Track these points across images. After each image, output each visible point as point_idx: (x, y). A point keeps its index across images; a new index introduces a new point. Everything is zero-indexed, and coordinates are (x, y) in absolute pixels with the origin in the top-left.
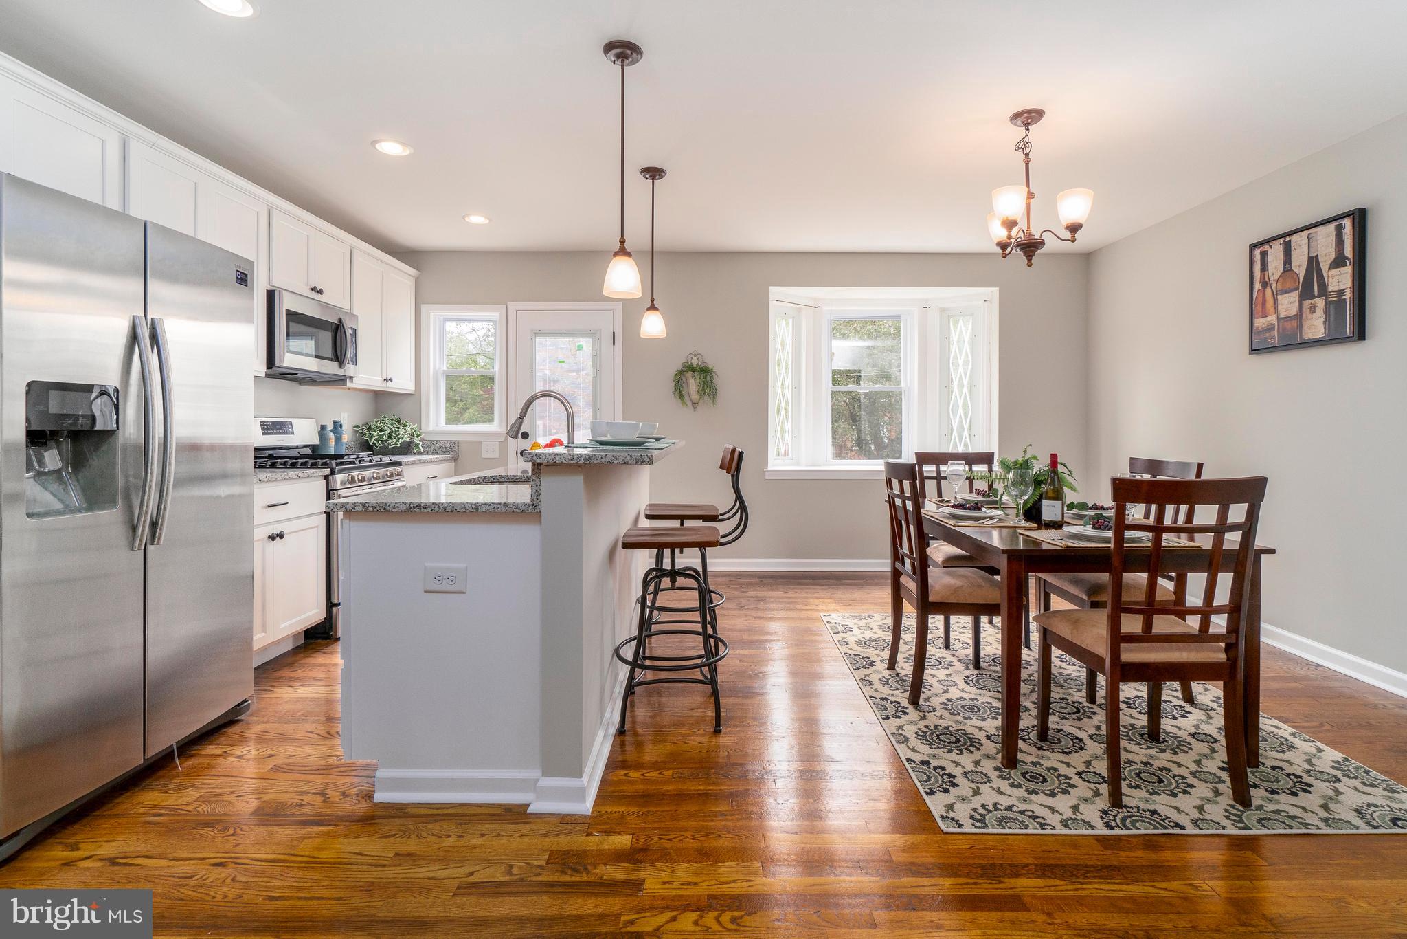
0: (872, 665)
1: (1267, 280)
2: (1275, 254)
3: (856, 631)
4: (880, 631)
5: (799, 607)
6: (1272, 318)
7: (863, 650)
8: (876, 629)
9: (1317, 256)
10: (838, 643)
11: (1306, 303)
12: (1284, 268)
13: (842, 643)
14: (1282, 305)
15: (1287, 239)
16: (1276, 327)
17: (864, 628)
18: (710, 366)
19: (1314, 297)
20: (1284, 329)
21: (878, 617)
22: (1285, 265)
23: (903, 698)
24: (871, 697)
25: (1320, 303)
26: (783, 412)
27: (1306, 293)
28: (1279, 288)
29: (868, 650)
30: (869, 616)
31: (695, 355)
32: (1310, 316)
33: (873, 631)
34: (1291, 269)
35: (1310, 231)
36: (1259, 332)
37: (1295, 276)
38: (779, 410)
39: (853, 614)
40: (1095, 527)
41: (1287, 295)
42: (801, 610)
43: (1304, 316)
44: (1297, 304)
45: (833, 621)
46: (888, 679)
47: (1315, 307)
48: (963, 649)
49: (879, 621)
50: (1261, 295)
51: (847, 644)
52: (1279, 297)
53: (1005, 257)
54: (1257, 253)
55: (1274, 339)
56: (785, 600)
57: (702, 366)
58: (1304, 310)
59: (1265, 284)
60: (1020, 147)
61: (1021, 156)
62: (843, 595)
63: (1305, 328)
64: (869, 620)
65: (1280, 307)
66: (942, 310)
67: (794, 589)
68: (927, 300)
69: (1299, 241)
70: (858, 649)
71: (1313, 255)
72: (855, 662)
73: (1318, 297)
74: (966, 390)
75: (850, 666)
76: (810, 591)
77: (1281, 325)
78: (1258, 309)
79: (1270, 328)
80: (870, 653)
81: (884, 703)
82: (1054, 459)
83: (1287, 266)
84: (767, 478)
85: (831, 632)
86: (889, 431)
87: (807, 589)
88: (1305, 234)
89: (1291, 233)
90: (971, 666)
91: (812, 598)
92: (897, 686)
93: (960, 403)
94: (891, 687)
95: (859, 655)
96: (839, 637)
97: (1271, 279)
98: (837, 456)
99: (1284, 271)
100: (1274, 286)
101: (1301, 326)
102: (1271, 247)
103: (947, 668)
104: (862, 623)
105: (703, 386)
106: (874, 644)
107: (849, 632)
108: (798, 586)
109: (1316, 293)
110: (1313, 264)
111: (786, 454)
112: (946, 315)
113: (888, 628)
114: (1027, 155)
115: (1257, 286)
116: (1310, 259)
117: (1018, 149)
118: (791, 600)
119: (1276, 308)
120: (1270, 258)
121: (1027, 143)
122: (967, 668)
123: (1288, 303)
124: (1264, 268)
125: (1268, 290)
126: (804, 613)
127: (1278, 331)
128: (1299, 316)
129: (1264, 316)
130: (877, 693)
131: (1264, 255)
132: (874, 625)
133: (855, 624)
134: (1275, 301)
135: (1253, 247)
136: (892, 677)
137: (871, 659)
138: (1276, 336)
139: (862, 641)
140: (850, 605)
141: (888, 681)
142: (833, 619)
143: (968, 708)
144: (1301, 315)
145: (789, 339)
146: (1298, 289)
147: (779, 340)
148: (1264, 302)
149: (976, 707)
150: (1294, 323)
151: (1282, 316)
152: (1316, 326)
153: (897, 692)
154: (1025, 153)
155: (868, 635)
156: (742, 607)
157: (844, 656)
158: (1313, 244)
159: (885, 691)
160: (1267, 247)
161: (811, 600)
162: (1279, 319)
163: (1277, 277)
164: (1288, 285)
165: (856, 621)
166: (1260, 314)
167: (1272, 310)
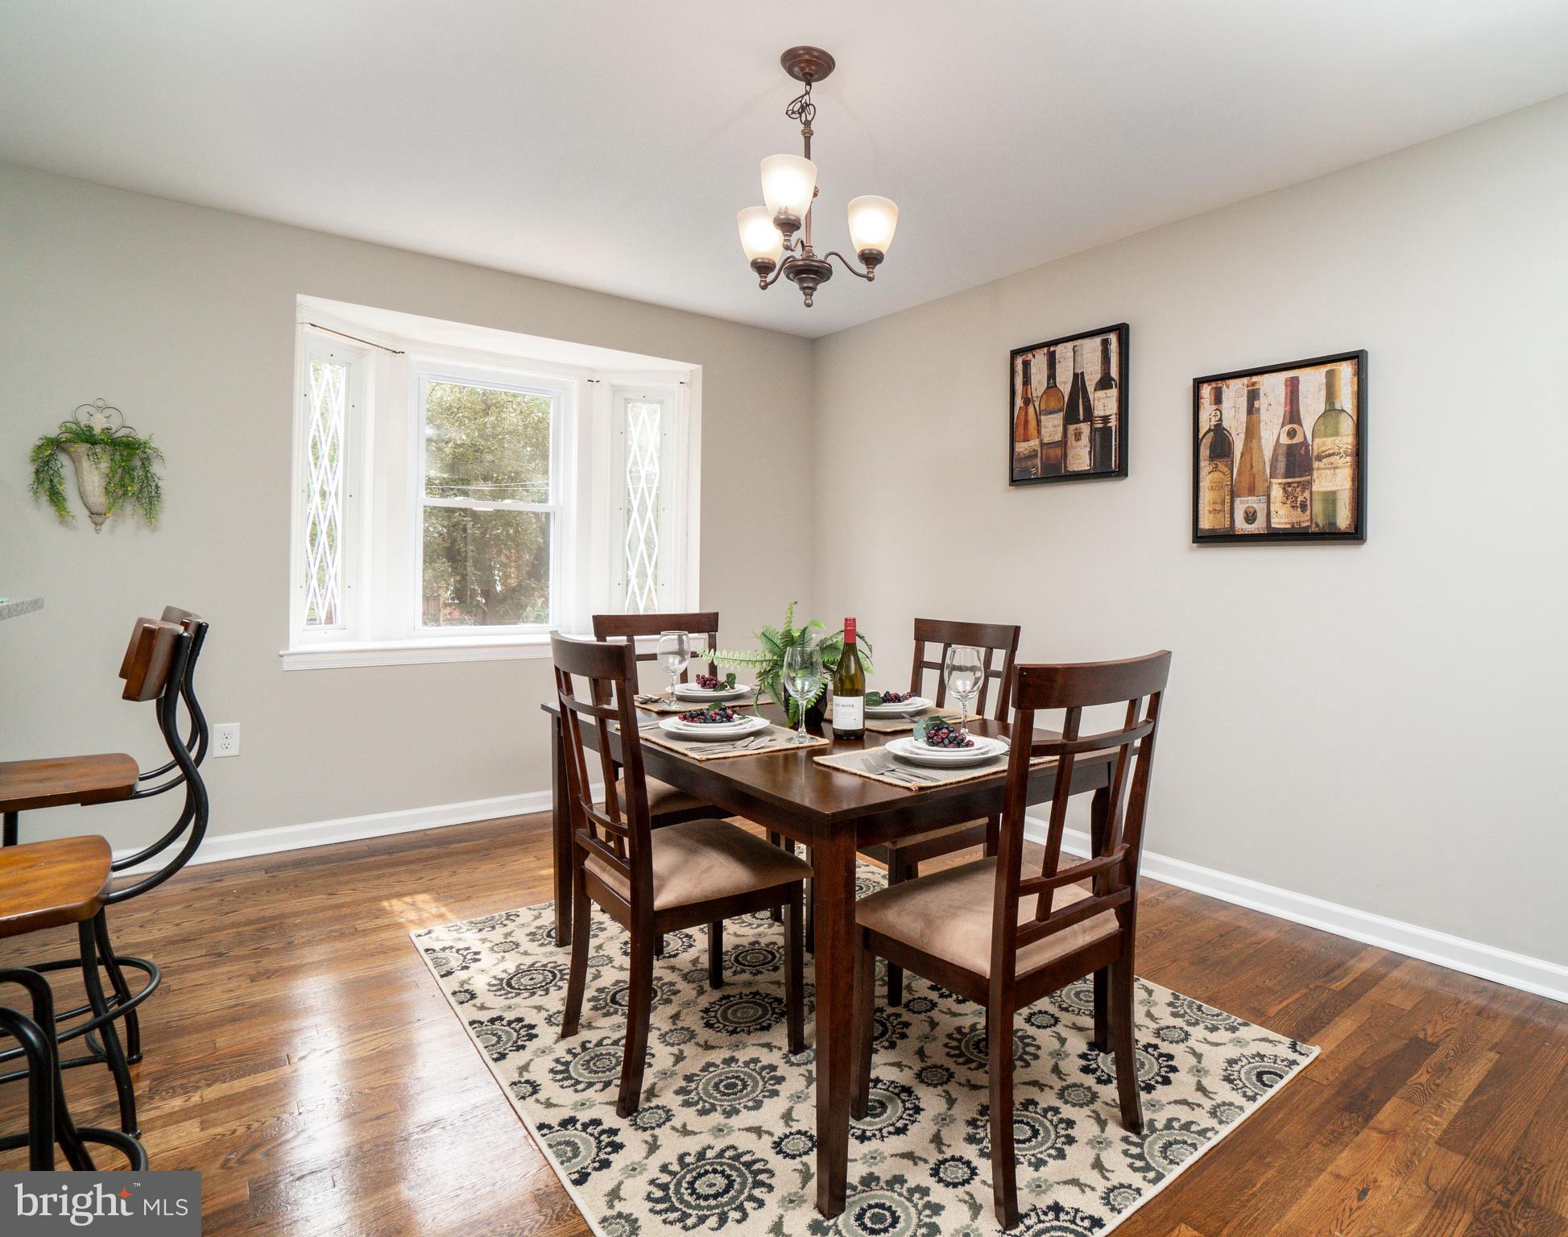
0: (532, 1037)
1: (1029, 396)
2: (1039, 362)
3: (488, 959)
4: (533, 947)
5: (361, 925)
6: (1034, 443)
7: (507, 1002)
8: (526, 945)
9: (1082, 373)
10: (452, 1000)
11: (1071, 428)
12: (1048, 384)
13: (463, 997)
14: (1045, 427)
15: (1052, 349)
16: (1039, 454)
17: (503, 947)
18: (141, 435)
19: (1079, 422)
20: (1048, 458)
21: (525, 915)
22: (1049, 380)
23: (602, 1106)
24: (541, 1127)
25: (1085, 428)
26: (323, 539)
27: (1071, 418)
28: (1043, 407)
29: (518, 1000)
30: (508, 916)
31: (101, 409)
32: (1075, 443)
33: (521, 949)
34: (1055, 386)
35: (1076, 343)
36: (1021, 460)
37: (1060, 395)
38: (313, 537)
39: (479, 919)
40: (932, 741)
41: (1051, 416)
42: (366, 932)
43: (1069, 443)
44: (1061, 428)
45: (437, 946)
46: (567, 1064)
47: (1080, 434)
48: (685, 951)
49: (529, 925)
50: (1023, 414)
51: (473, 996)
52: (1043, 418)
53: (764, 288)
54: (1019, 361)
55: (1037, 469)
56: (330, 913)
57: (120, 434)
58: (1069, 435)
59: (1027, 401)
60: (795, 109)
61: (797, 126)
62: (454, 880)
63: (1070, 457)
64: (511, 926)
65: (1043, 431)
66: (616, 390)
67: (348, 882)
68: (593, 370)
69: (1064, 352)
70: (497, 1004)
71: (1079, 371)
72: (495, 1039)
73: (1084, 421)
74: (650, 515)
75: (485, 1053)
76: (384, 881)
77: (1044, 452)
78: (1020, 431)
79: (1032, 455)
80: (523, 1007)
81: (571, 1133)
82: (850, 629)
83: (1051, 381)
84: (286, 668)
85: (434, 971)
86: (506, 576)
87: (379, 877)
88: (1070, 345)
89: (1056, 342)
90: (706, 984)
91: (389, 897)
92: (586, 1076)
93: (642, 535)
94: (578, 1082)
95: (500, 1018)
96: (451, 984)
97: (1034, 395)
98: (431, 617)
99: (1048, 388)
100: (1037, 404)
101: (1065, 455)
102: (1034, 356)
103: (668, 1001)
104: (497, 935)
105: (122, 478)
106: (525, 981)
107: (473, 966)
108: (357, 876)
109: (1081, 418)
110: (1078, 379)
111: (330, 619)
112: (623, 397)
113: (549, 935)
114: (807, 123)
115: (1019, 402)
116: (1076, 376)
117: (790, 113)
118: (345, 911)
119: (1039, 432)
120: (1033, 370)
121: (808, 105)
122: (701, 992)
123: (1052, 427)
124: (1027, 381)
125: (1031, 409)
126: (373, 938)
127: (1041, 459)
128: (1063, 443)
129: (1026, 440)
130: (552, 1110)
131: (1026, 365)
132: (520, 936)
133: (484, 940)
134: (1039, 422)
135: (1015, 354)
136: (575, 1055)
137: (526, 1022)
138: (1039, 464)
139: (501, 980)
140: (469, 898)
141: (567, 1071)
142: (438, 940)
143: (726, 1087)
144: (1066, 443)
145: (338, 405)
146: (1060, 410)
147: (317, 403)
148: (1026, 422)
149: (738, 1078)
150: (1059, 452)
151: (1045, 441)
152: (1081, 457)
153: (590, 1092)
154: (803, 119)
155: (510, 964)
156: (221, 955)
157: (469, 1029)
158: (1078, 358)
159: (566, 1099)
160: (1030, 356)
161: (385, 904)
162: (1042, 444)
163: (1040, 394)
164: (1053, 404)
165: (485, 934)
166: (1022, 437)
167: (1035, 433)
